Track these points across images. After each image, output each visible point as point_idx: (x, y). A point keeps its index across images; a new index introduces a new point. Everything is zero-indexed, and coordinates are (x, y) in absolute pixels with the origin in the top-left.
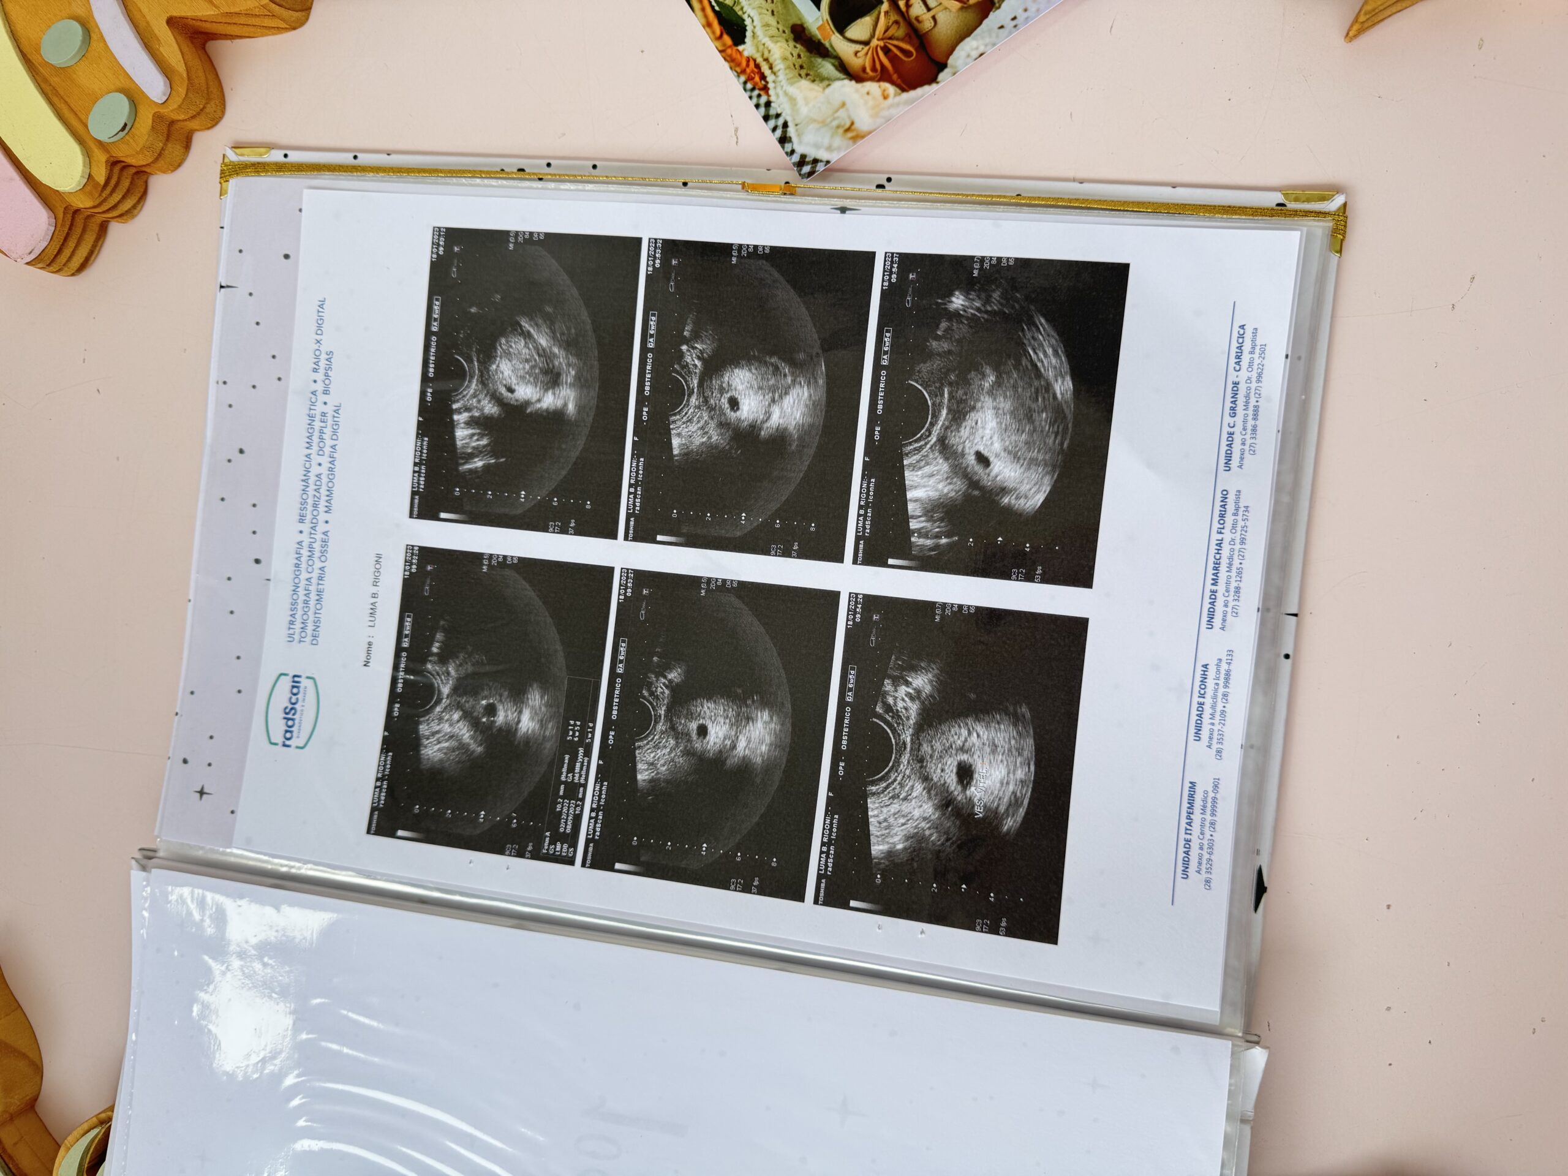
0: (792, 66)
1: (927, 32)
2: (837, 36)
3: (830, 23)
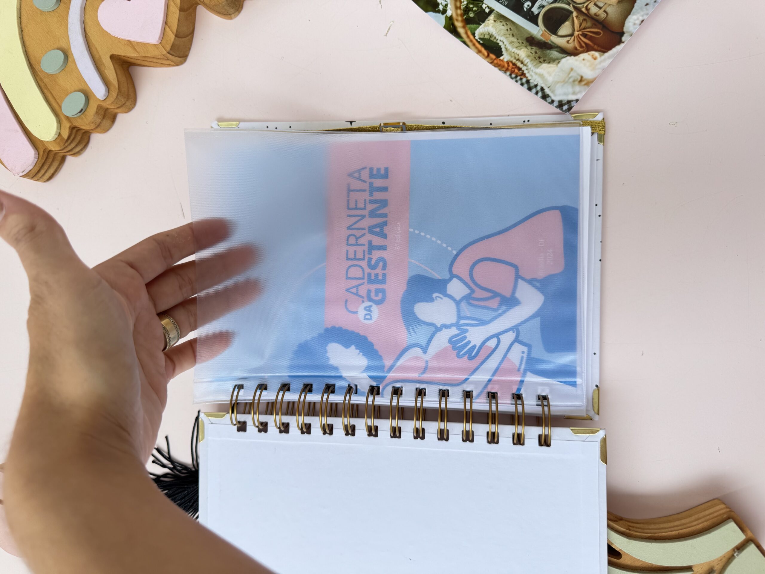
0: (534, 59)
1: (604, 20)
2: (553, 37)
3: (547, 31)
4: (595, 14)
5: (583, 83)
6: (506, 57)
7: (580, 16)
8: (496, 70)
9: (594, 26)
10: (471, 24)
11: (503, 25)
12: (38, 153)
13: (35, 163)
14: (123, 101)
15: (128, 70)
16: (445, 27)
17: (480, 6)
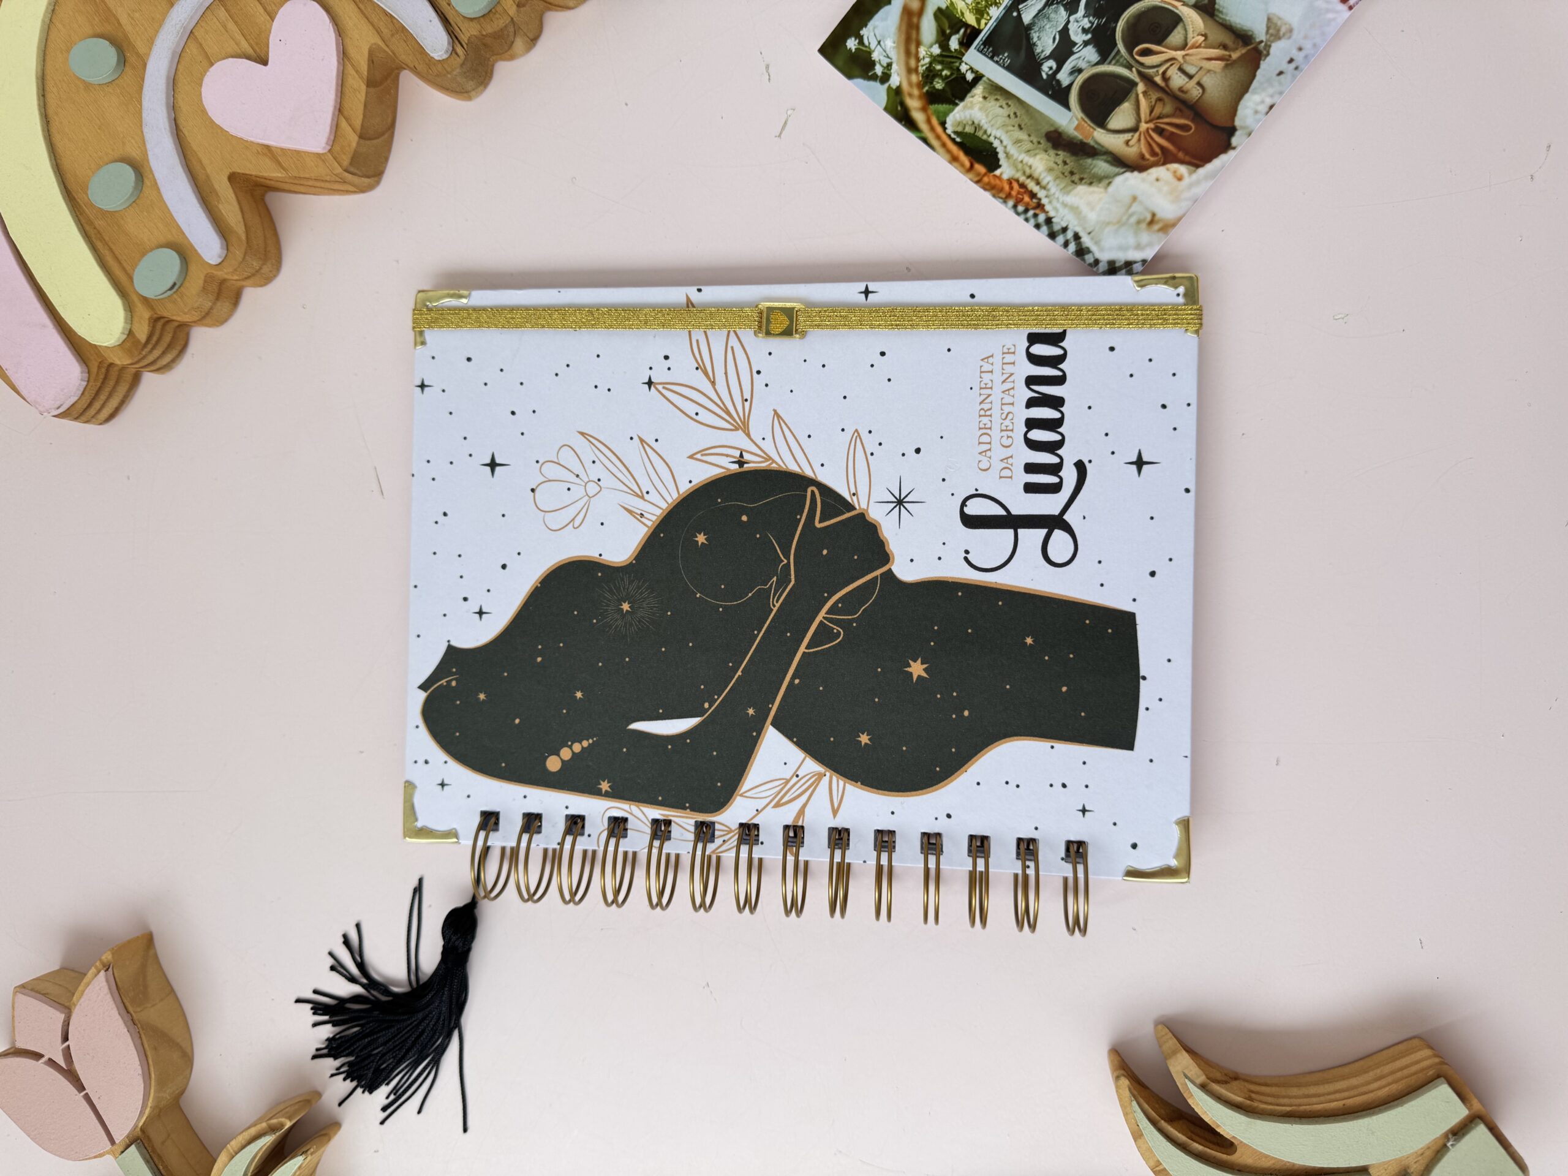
0: (1061, 176)
1: (1197, 100)
2: (1099, 132)
3: (1086, 119)
4: (1181, 89)
5: (1156, 227)
6: (1005, 171)
7: (1151, 93)
8: (987, 195)
9: (1178, 112)
10: (938, 103)
11: (1001, 107)
12: (87, 371)
13: (82, 389)
14: (256, 264)
15: (263, 200)
16: (886, 109)
17: (955, 68)
